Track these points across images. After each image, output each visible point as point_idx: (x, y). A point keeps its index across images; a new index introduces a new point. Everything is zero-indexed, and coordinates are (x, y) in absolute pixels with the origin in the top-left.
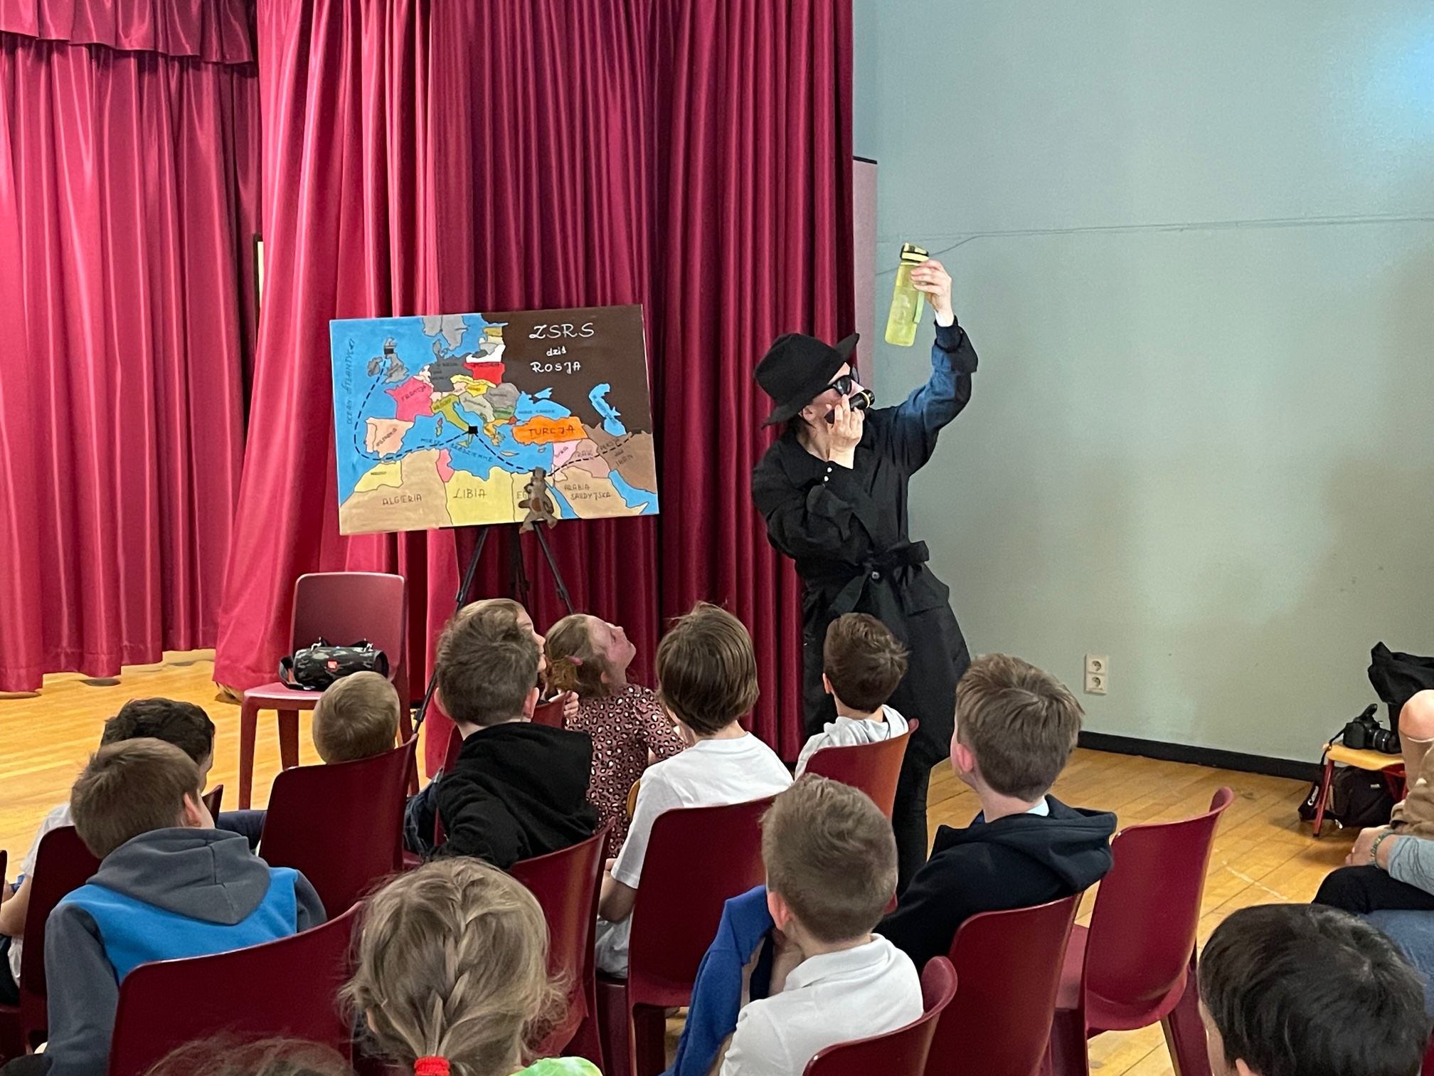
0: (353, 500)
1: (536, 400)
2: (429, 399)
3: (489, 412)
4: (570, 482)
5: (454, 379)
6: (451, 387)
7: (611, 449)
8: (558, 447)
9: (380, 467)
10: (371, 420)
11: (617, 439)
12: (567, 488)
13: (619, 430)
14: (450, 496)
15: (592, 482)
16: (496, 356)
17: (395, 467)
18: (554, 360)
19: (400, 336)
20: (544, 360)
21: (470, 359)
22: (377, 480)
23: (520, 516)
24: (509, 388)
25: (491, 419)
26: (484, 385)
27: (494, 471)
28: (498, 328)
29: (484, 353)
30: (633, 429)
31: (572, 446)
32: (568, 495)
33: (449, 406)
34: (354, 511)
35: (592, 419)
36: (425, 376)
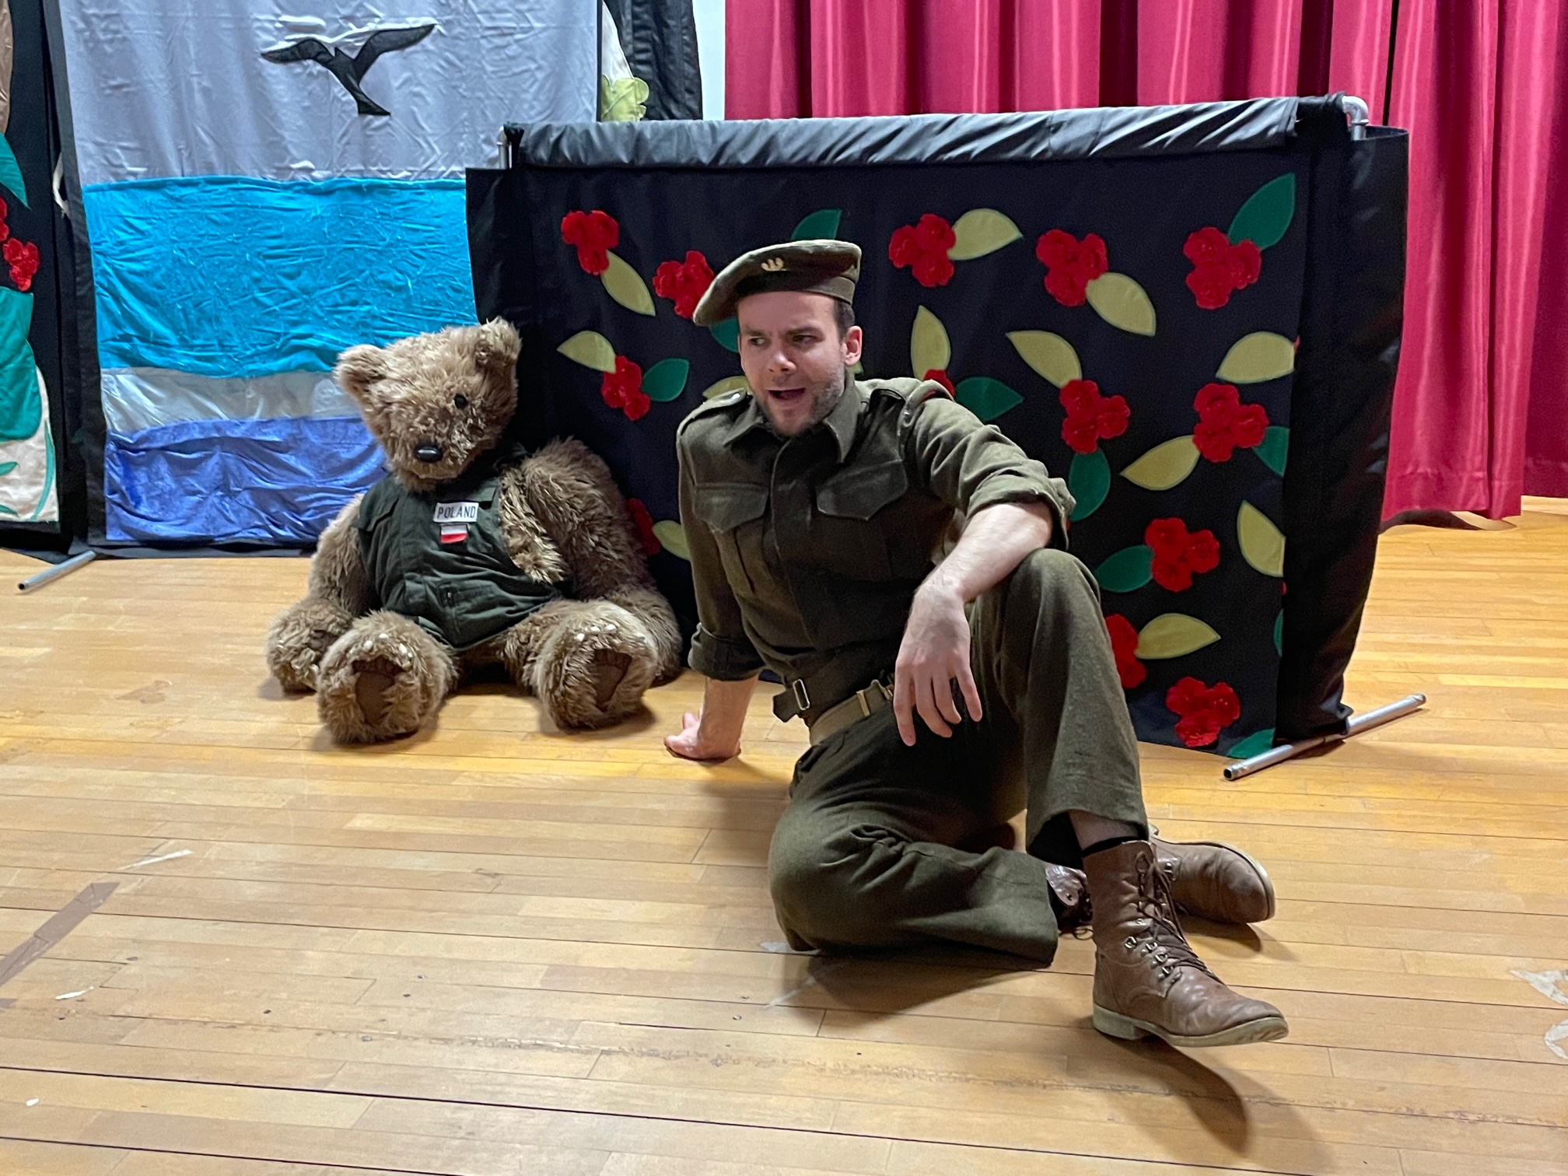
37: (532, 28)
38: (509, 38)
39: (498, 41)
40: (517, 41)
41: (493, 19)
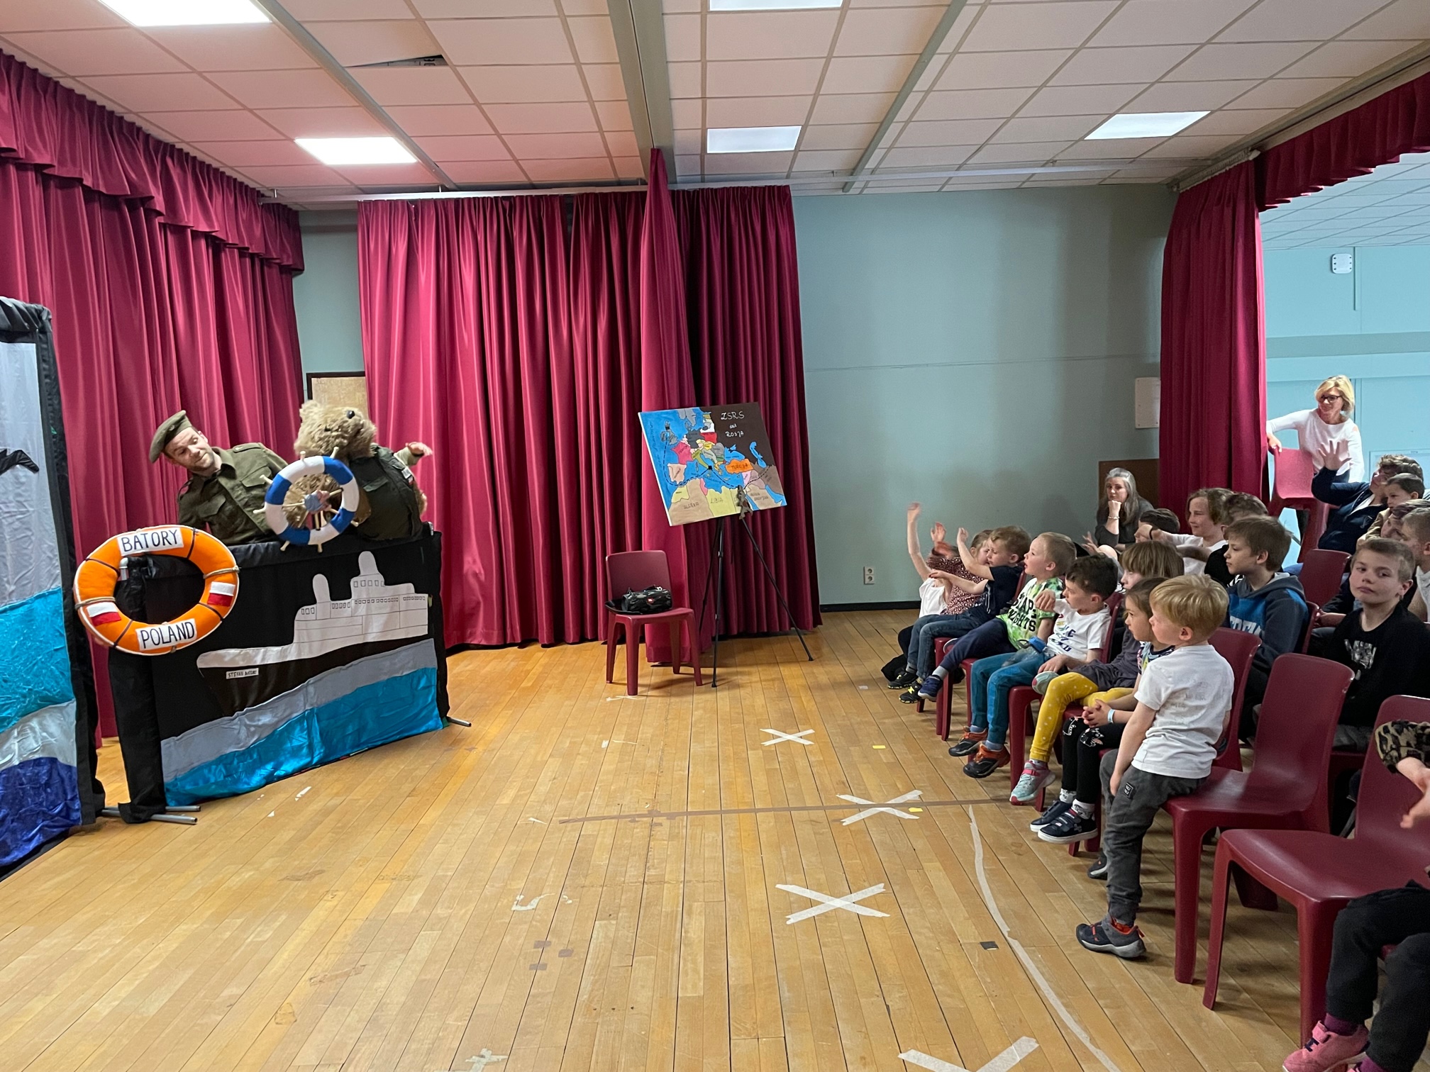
0: (672, 507)
1: (731, 451)
2: (690, 453)
3: (714, 458)
4: (752, 492)
5: (698, 441)
6: (697, 446)
7: (762, 474)
8: (744, 474)
9: (679, 489)
10: (669, 465)
11: (764, 469)
12: (752, 495)
13: (763, 464)
14: (709, 502)
15: (761, 491)
16: (712, 429)
17: (683, 489)
18: (733, 430)
19: (669, 419)
20: (730, 431)
21: (702, 431)
22: (680, 496)
23: (737, 510)
24: (720, 445)
25: (716, 462)
26: (710, 444)
27: (723, 488)
28: (707, 415)
29: (706, 428)
30: (769, 464)
31: (749, 473)
32: (753, 498)
33: (698, 456)
34: (675, 513)
35: (753, 460)
36: (685, 440)
37: (28, 511)
38: (14, 518)
39: (10, 520)
40: (18, 519)
41: (8, 507)
